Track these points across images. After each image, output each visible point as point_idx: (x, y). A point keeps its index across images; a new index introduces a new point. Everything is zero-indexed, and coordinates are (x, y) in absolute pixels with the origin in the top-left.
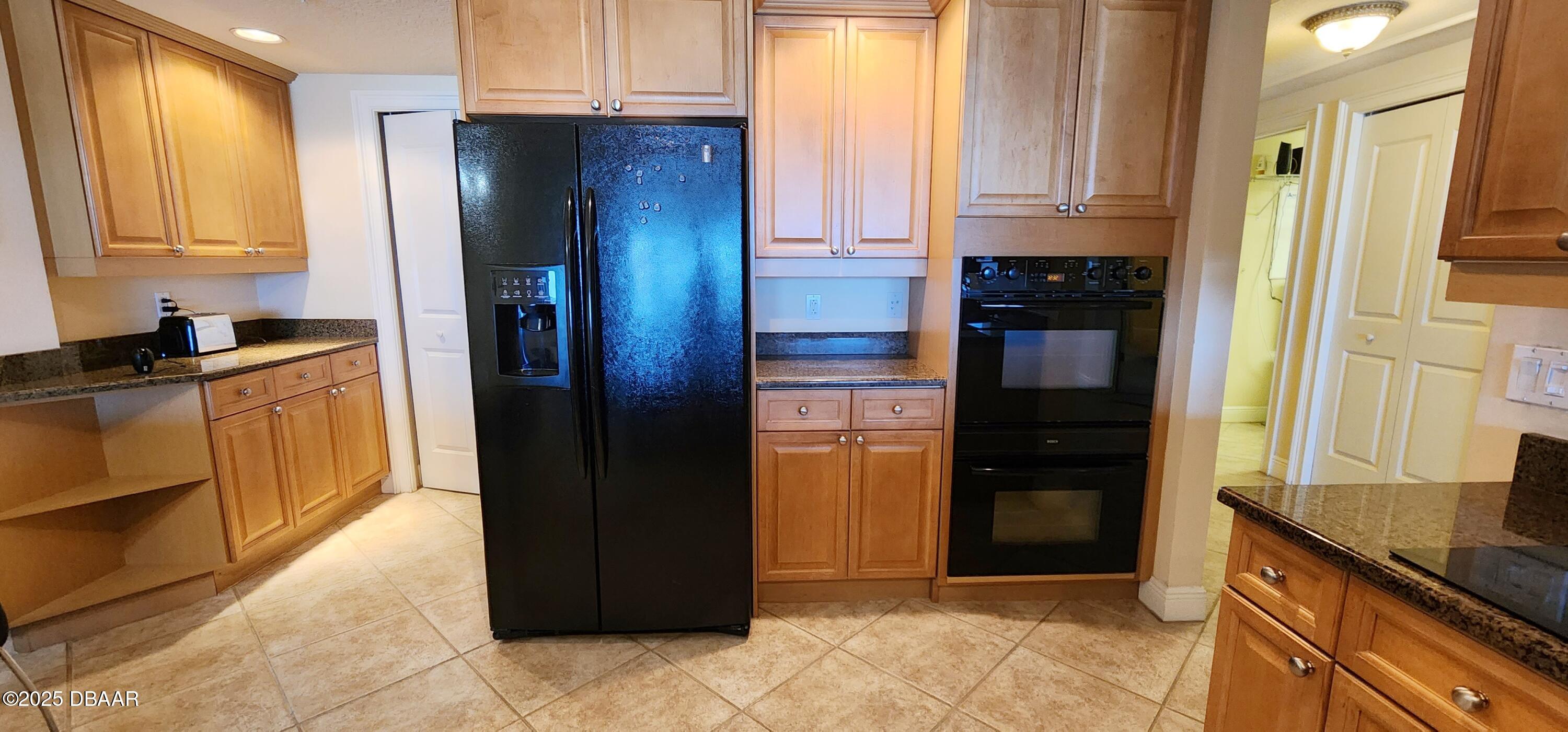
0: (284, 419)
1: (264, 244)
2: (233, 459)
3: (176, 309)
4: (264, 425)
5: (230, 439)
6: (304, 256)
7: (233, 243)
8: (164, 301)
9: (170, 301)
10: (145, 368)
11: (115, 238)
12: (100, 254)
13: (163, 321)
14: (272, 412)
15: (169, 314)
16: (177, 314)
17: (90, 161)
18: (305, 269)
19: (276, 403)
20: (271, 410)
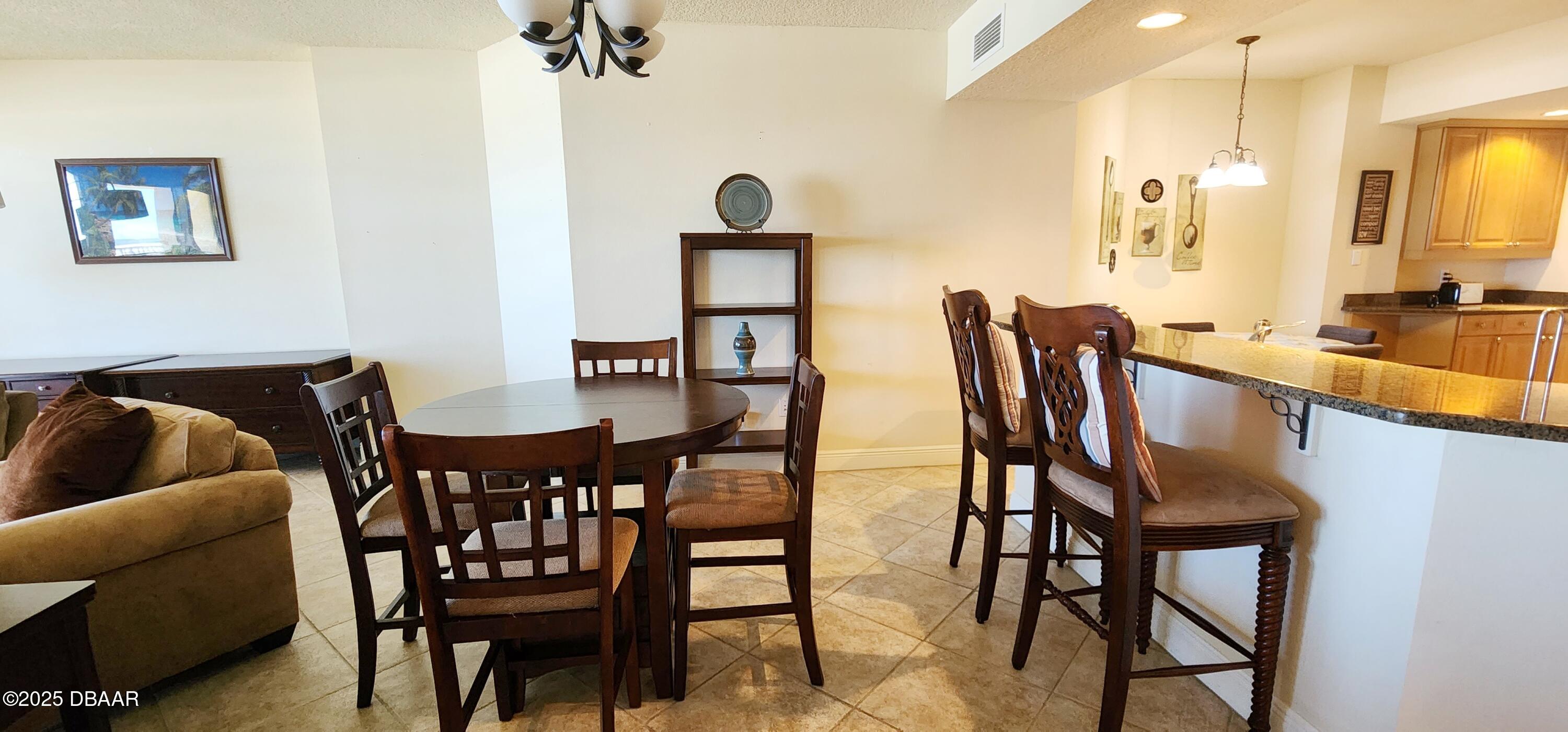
0: (1501, 347)
1: (1521, 240)
2: (1463, 359)
3: (1451, 279)
4: (1487, 347)
5: (1465, 349)
6: (1551, 247)
7: (1501, 240)
8: (1446, 274)
9: (1449, 274)
10: (1432, 306)
11: (1437, 240)
12: (1427, 248)
13: (1443, 285)
14: (1494, 341)
15: (1446, 281)
16: (1451, 281)
17: (1437, 202)
18: (1549, 256)
19: (1499, 336)
20: (1494, 339)
